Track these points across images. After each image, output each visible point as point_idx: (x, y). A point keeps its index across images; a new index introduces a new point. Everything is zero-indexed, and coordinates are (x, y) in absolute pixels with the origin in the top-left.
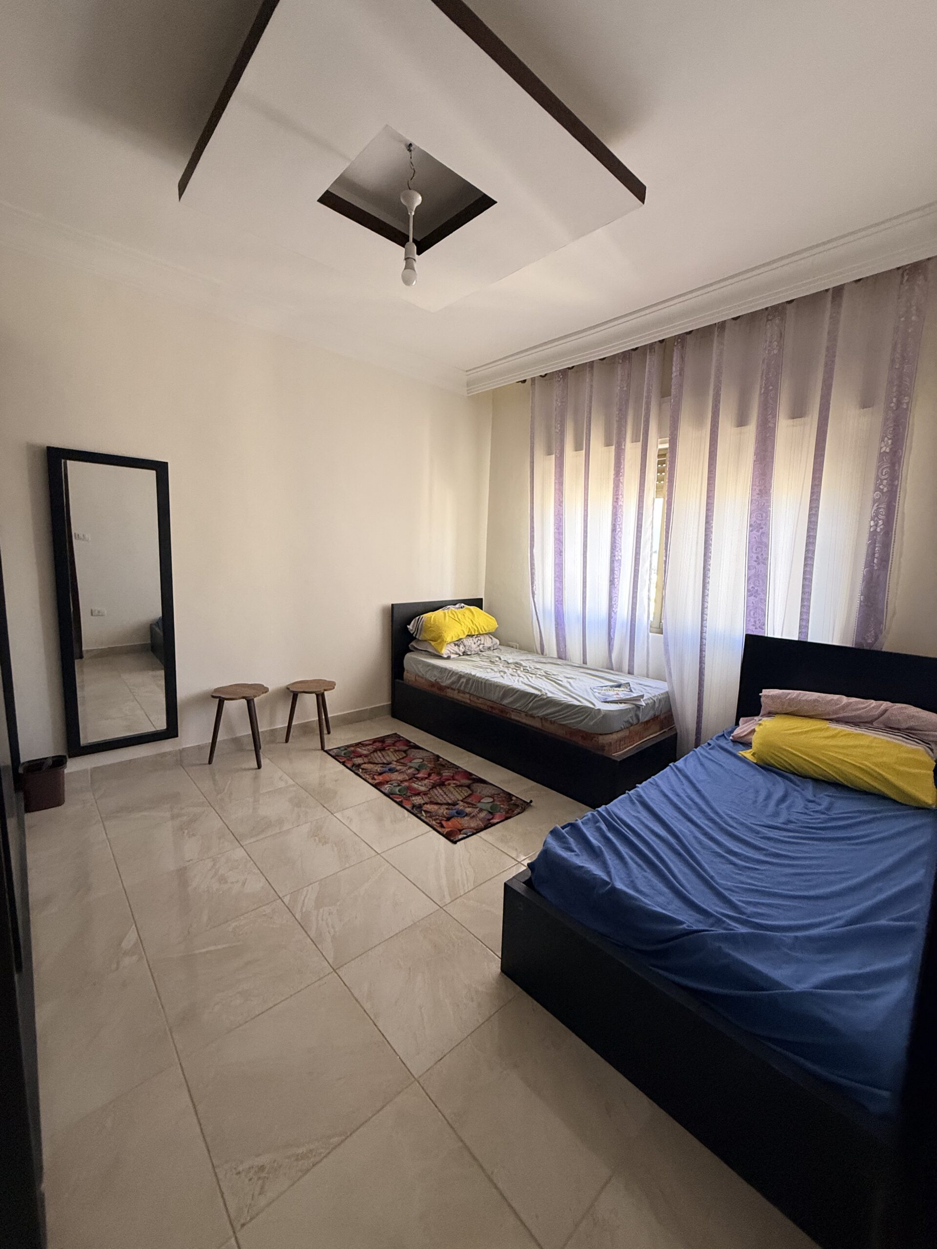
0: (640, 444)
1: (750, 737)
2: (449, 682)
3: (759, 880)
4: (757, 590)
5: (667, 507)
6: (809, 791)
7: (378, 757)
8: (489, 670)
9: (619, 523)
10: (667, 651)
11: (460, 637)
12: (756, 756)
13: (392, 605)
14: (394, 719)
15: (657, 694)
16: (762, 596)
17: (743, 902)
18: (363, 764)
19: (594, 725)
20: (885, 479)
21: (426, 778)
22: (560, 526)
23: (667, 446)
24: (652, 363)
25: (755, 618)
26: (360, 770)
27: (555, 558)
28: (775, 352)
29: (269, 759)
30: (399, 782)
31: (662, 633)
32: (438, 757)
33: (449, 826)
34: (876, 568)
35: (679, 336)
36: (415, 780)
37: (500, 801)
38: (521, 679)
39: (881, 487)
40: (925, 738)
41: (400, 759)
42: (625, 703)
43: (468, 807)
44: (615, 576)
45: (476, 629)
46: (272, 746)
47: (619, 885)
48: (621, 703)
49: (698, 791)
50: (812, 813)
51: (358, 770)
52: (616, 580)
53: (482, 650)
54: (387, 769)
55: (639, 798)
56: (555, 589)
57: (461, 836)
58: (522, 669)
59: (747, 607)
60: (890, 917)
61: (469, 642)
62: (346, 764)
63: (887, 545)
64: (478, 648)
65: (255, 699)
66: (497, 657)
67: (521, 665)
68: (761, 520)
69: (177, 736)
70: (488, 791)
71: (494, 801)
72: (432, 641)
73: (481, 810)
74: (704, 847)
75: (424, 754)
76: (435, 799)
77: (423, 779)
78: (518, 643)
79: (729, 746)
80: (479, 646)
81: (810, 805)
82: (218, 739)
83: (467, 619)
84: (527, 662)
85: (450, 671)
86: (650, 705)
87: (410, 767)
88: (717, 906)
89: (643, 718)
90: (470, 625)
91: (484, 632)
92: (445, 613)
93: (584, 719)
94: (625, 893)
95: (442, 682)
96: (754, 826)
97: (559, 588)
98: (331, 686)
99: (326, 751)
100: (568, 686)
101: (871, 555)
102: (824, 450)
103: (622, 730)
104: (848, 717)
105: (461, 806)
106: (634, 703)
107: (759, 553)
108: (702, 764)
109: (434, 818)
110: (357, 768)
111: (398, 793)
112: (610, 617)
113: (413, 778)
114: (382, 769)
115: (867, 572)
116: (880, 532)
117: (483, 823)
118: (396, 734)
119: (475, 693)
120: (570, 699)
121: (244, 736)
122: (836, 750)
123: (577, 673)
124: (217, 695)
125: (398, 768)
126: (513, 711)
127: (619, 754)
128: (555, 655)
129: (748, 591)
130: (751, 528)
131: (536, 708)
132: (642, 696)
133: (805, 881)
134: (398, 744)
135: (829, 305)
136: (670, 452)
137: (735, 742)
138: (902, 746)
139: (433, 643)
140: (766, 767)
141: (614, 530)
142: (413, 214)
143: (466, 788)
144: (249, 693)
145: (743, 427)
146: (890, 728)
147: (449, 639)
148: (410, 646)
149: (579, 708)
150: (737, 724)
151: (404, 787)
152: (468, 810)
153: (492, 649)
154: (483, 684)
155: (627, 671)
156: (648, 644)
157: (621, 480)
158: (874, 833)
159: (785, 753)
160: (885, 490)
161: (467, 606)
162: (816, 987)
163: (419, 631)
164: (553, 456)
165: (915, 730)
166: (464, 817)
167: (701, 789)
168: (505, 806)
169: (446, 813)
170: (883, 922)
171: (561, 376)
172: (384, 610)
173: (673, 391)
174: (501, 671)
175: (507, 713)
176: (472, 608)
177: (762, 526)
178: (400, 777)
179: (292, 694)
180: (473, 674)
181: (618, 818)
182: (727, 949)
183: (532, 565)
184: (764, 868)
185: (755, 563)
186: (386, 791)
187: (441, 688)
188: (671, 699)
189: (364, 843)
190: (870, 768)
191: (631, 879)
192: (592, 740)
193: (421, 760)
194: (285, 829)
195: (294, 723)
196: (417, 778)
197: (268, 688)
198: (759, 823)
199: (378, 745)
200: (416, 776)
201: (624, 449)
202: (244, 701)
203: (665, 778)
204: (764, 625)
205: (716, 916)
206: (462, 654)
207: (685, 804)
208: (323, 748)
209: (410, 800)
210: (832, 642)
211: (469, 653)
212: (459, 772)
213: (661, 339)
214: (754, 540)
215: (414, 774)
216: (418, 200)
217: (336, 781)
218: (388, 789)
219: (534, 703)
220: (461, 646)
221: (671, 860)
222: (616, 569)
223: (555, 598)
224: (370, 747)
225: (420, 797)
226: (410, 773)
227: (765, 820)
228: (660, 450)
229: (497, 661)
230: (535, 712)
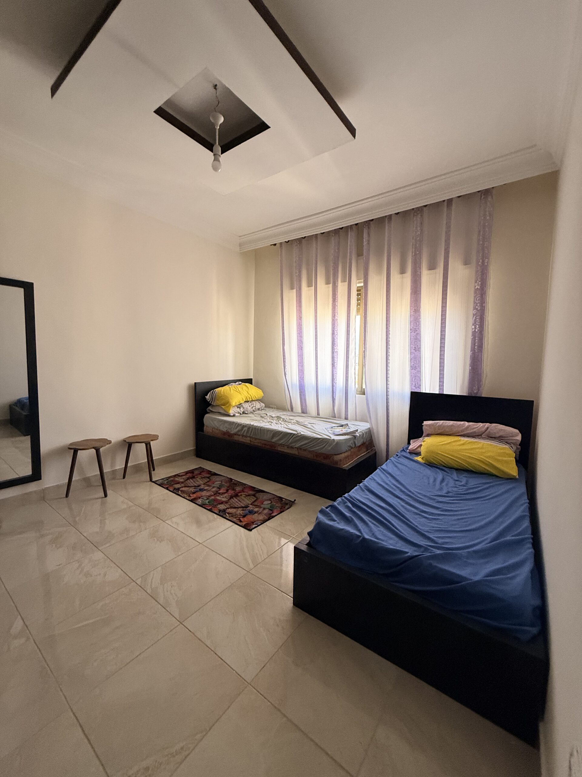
0: (346, 283)
1: (419, 449)
2: (235, 431)
3: (442, 524)
4: (416, 366)
5: (364, 319)
6: (455, 475)
7: (191, 482)
8: (261, 422)
9: (336, 330)
10: (368, 404)
11: (241, 402)
12: (424, 459)
13: (195, 383)
14: (198, 459)
15: (364, 429)
16: (418, 369)
17: (436, 537)
18: (180, 488)
19: (331, 449)
20: (478, 303)
21: (225, 493)
22: (301, 332)
23: (362, 284)
24: (352, 237)
25: (415, 382)
26: (180, 492)
27: (298, 352)
28: (419, 233)
29: (112, 490)
30: (208, 497)
31: (365, 395)
32: (231, 479)
33: (245, 521)
34: (476, 351)
35: (366, 222)
36: (218, 494)
37: (275, 502)
38: (282, 426)
39: (477, 307)
40: (509, 441)
41: (206, 482)
42: (347, 435)
43: (256, 508)
44: (335, 361)
45: (250, 397)
46: (113, 481)
47: (367, 537)
48: (345, 435)
49: (397, 481)
50: (459, 487)
51: (178, 492)
52: (336, 364)
53: (255, 410)
54: (198, 490)
55: (365, 487)
56: (299, 370)
57: (254, 526)
58: (282, 420)
59: (411, 376)
60: (511, 535)
61: (246, 405)
62: (169, 489)
63: (481, 339)
64: (252, 409)
65: (101, 449)
66: (264, 414)
67: (281, 418)
68: (416, 326)
69: (41, 479)
70: (266, 497)
71: (271, 502)
72: (223, 405)
73: (264, 509)
74: (408, 510)
75: (223, 478)
76: (234, 505)
77: (223, 493)
78: (275, 405)
79: (408, 455)
80: (252, 408)
81: (457, 482)
82: (74, 479)
83: (244, 390)
84: (284, 416)
85: (236, 423)
86: (361, 436)
87: (214, 487)
88: (422, 541)
89: (358, 444)
90: (247, 395)
91: (255, 399)
92: (230, 388)
93: (325, 446)
94: (371, 540)
95: (231, 431)
96: (432, 497)
97: (301, 370)
98: (155, 438)
99: (153, 482)
100: (312, 428)
101: (473, 344)
102: (447, 288)
103: (347, 451)
104: (468, 433)
105: (251, 508)
106: (353, 434)
107: (415, 345)
108: (396, 466)
109: (234, 517)
110: (177, 490)
111: (208, 504)
112: (333, 386)
113: (216, 493)
114: (195, 490)
115: (472, 354)
116: (478, 332)
117: (267, 516)
118: (200, 467)
119: (254, 437)
120: (315, 435)
121: (92, 476)
122: (467, 451)
123: (315, 420)
124: (73, 447)
125: (206, 488)
126: (279, 446)
127: (347, 465)
128: (300, 411)
129: (411, 366)
130: (411, 331)
131: (295, 442)
132: (357, 430)
133: (465, 522)
134: (202, 473)
135: (445, 209)
136: (364, 288)
137: (410, 453)
138: (497, 446)
139: (223, 407)
140: (430, 464)
141: (333, 334)
142: (218, 128)
143: (253, 497)
144: (97, 445)
145: (404, 274)
146: (491, 437)
147: (234, 404)
148: (207, 410)
149: (321, 440)
150: (409, 443)
151: (212, 500)
152: (256, 510)
153: (260, 409)
154: (259, 430)
155: (344, 418)
156: (356, 401)
157: (336, 304)
158: (492, 494)
159: (439, 455)
160: (479, 309)
161: (243, 383)
162: (485, 577)
163: (213, 400)
164: (295, 290)
165: (503, 437)
166: (254, 514)
167: (399, 479)
168: (279, 505)
169: (242, 513)
170: (508, 538)
171: (298, 242)
172: (190, 387)
173: (365, 254)
174: (270, 422)
175: (275, 447)
176: (247, 384)
177: (417, 330)
178: (208, 494)
179: (128, 445)
180: (252, 424)
181: (356, 499)
182: (435, 563)
183: (284, 356)
184: (442, 518)
185: (414, 351)
186: (200, 503)
187: (230, 435)
188: (371, 432)
189: (189, 538)
190: (483, 459)
191: (372, 533)
192: (330, 459)
193: (220, 482)
194: (131, 535)
195: (129, 464)
196: (219, 493)
197: (111, 441)
198: (433, 494)
199: (189, 475)
200: (218, 492)
201: (338, 286)
202: (94, 451)
203: (377, 475)
204: (420, 386)
205: (425, 547)
206: (242, 413)
207: (392, 488)
208: (151, 480)
209: (216, 507)
210: (456, 393)
211: (247, 412)
212: (246, 487)
213: (356, 223)
214: (413, 337)
215: (217, 491)
216: (222, 120)
217: (163, 500)
218: (200, 502)
219: (293, 439)
220: (242, 408)
221: (392, 520)
222: (335, 357)
223: (299, 376)
224: (184, 477)
225: (223, 505)
226: (214, 491)
227: (436, 492)
228: (358, 287)
229: (265, 416)
230: (293, 444)
